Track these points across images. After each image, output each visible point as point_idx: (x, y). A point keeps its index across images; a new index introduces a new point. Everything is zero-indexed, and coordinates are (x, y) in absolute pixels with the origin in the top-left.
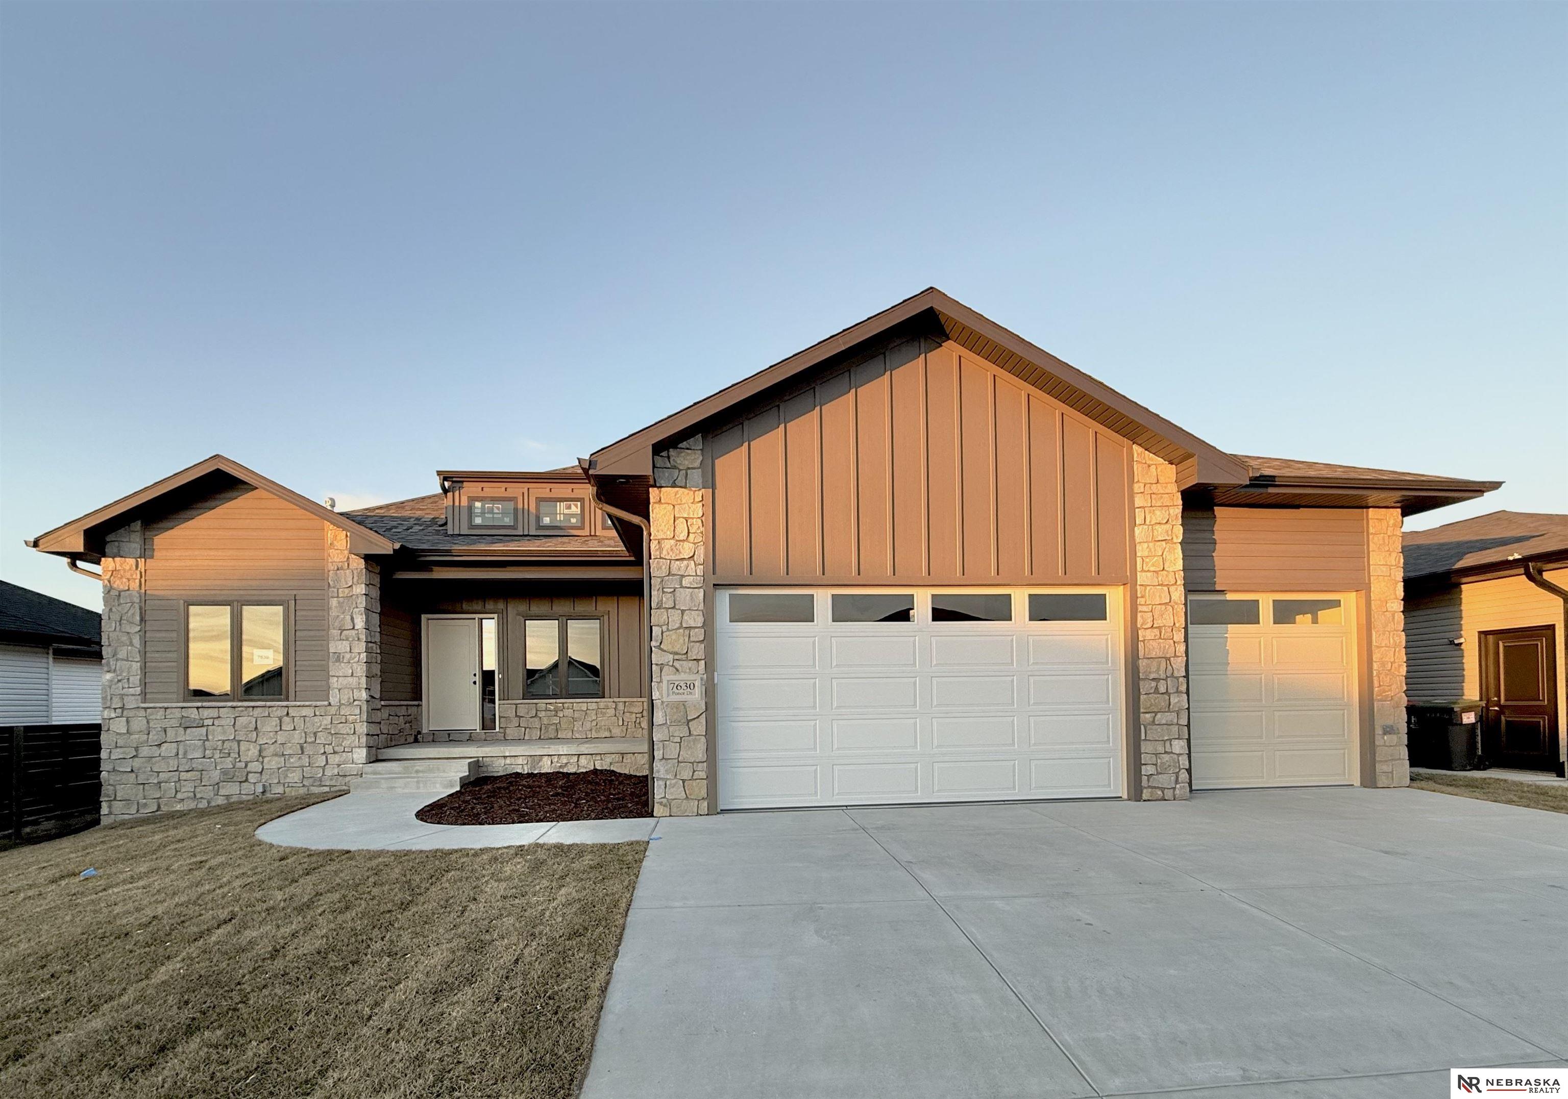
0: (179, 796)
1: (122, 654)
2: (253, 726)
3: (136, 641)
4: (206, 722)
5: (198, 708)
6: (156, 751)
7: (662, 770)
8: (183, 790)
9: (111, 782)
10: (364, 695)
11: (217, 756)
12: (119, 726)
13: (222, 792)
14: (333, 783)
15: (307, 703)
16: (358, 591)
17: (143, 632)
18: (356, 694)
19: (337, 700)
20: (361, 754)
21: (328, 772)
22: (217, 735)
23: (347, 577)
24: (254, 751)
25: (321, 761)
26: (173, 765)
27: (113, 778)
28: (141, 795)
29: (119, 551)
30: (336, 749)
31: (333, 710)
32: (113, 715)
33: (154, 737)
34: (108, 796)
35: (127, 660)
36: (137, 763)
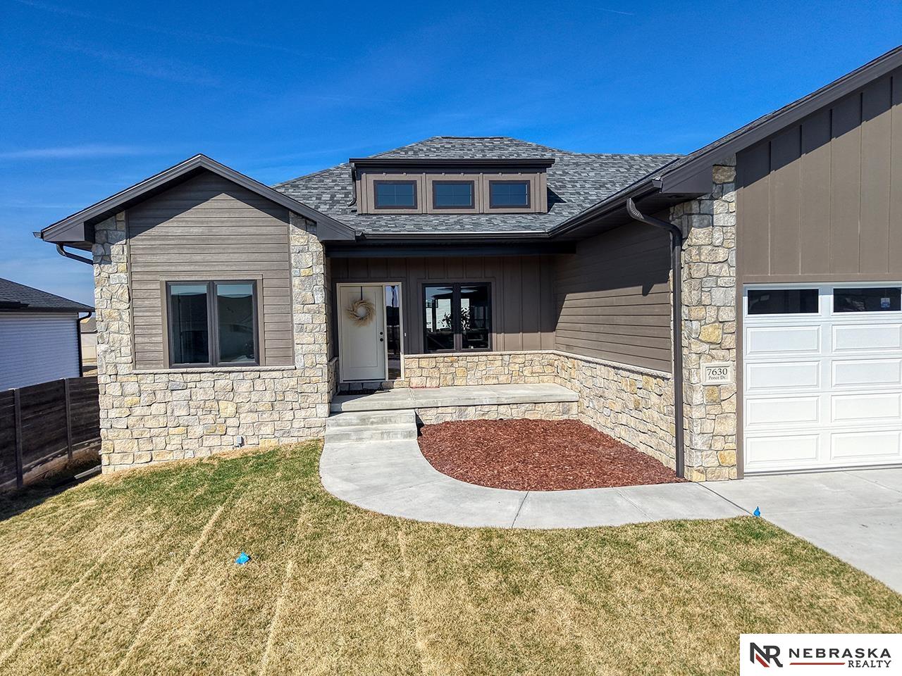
0: (169, 447)
1: (114, 326)
2: (229, 388)
3: (126, 316)
4: (190, 385)
5: (182, 373)
6: (146, 411)
7: (700, 443)
8: (172, 443)
9: (110, 437)
10: (325, 359)
11: (200, 413)
12: (114, 389)
13: (206, 443)
14: (300, 434)
15: (277, 368)
16: (318, 271)
17: (132, 308)
18: (319, 359)
19: (302, 364)
20: (324, 409)
21: (296, 425)
22: (200, 395)
23: (307, 259)
24: (231, 409)
25: (289, 415)
26: (162, 421)
27: (111, 434)
28: (136, 448)
29: (107, 239)
30: (302, 405)
31: (298, 372)
32: (109, 381)
33: (145, 399)
34: (108, 449)
35: (118, 333)
36: (131, 421)
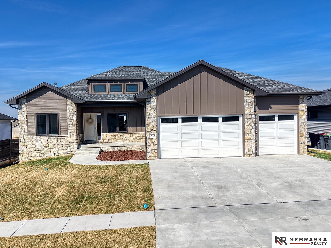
0: (36, 156)
1: (23, 125)
2: (51, 141)
3: (26, 123)
4: (41, 140)
5: (39, 137)
6: (31, 146)
7: (149, 151)
8: (37, 155)
9: (22, 153)
10: (76, 134)
11: (44, 147)
12: (23, 141)
13: (45, 155)
14: (69, 153)
15: (63, 136)
16: (74, 111)
17: (27, 120)
18: (74, 134)
19: (70, 135)
20: (75, 147)
21: (68, 151)
22: (44, 142)
23: (71, 108)
24: (52, 146)
25: (66, 148)
26: (34, 149)
27: (22, 152)
28: (28, 156)
29: (21, 103)
30: (70, 146)
31: (69, 137)
32: (21, 139)
33: (30, 143)
34: (21, 156)
35: (24, 127)
36: (27, 149)
